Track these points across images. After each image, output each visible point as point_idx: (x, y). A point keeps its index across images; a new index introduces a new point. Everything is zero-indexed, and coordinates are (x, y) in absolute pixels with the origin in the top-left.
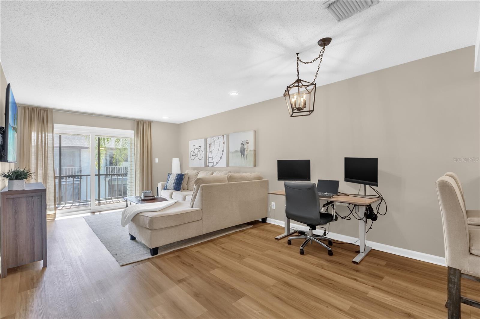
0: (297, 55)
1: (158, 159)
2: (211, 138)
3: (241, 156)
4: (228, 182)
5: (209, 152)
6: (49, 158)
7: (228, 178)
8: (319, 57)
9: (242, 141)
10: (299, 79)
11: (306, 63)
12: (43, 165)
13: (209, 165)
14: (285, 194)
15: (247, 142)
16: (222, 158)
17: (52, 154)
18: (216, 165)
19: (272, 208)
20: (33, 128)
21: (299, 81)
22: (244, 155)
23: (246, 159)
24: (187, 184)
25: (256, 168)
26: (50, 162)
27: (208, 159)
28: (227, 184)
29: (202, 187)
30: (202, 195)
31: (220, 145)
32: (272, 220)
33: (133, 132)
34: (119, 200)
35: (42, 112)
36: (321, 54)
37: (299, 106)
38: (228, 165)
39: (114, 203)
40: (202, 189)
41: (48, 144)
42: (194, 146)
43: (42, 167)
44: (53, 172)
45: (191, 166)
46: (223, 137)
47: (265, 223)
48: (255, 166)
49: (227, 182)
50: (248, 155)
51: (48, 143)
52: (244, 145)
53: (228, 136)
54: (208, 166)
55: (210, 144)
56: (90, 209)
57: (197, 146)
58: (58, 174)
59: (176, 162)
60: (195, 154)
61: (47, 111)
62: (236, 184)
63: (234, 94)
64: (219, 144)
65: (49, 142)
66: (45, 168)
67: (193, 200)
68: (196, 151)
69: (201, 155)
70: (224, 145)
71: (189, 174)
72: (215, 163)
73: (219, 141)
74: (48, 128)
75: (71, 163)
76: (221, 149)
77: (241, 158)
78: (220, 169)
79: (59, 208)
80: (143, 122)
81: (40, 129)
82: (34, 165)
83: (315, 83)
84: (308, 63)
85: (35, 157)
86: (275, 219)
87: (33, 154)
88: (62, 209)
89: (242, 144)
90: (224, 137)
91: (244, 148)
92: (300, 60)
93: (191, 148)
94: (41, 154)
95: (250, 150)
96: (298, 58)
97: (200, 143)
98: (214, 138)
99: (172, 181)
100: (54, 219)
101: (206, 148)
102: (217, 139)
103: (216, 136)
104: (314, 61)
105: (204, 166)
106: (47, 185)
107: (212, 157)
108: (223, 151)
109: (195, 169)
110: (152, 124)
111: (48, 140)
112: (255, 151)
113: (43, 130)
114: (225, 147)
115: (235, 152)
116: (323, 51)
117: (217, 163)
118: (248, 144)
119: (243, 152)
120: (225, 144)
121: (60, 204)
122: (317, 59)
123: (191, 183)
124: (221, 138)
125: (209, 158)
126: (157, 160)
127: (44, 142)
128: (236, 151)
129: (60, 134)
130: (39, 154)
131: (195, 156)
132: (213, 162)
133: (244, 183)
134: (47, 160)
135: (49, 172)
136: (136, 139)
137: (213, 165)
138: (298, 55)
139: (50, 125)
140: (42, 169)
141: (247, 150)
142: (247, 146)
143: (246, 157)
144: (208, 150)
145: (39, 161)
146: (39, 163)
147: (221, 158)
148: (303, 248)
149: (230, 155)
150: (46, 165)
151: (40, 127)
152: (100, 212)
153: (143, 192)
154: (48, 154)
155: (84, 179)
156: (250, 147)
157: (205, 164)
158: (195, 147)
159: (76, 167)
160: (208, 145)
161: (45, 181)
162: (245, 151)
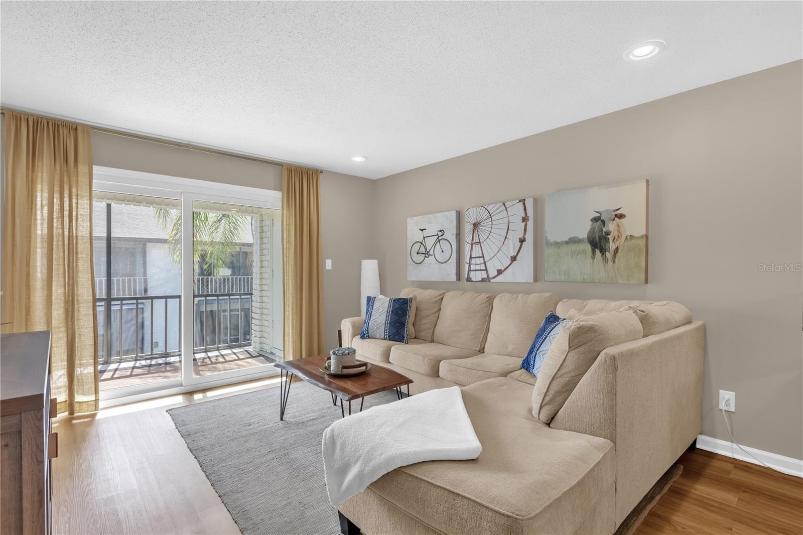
1: (330, 260)
2: (479, 208)
3: (594, 252)
5: (472, 245)
6: (80, 256)
9: (598, 212)
12: (65, 274)
13: (472, 276)
15: (617, 212)
16: (517, 259)
17: (89, 246)
18: (494, 277)
19: (723, 407)
20: (40, 174)
22: (603, 251)
23: (614, 261)
24: (415, 324)
25: (649, 287)
26: (83, 266)
27: (467, 261)
31: (511, 224)
32: (722, 441)
33: (278, 194)
34: (235, 354)
35: (63, 132)
38: (539, 277)
39: (226, 361)
41: (79, 216)
42: (422, 230)
43: (62, 279)
44: (91, 292)
45: (413, 278)
46: (521, 204)
47: (698, 452)
48: (646, 281)
50: (620, 251)
51: (77, 214)
52: (603, 221)
53: (540, 202)
54: (468, 280)
55: (475, 225)
56: (181, 385)
57: (432, 230)
58: (102, 293)
59: (370, 269)
60: (426, 248)
61: (76, 129)
64: (509, 223)
65: (80, 212)
66: (71, 281)
68: (430, 243)
69: (445, 251)
70: (526, 225)
72: (493, 272)
73: (506, 216)
74: (77, 176)
75: (128, 270)
76: (515, 236)
77: (593, 258)
78: (507, 288)
79: (106, 375)
80: (302, 172)
81: (57, 177)
82: (41, 272)
85: (45, 251)
87: (39, 245)
88: (112, 378)
89: (595, 220)
90: (524, 204)
91: (605, 230)
93: (414, 235)
94: (60, 243)
95: (631, 236)
97: (444, 221)
98: (490, 207)
99: (380, 317)
100: (93, 416)
101: (459, 235)
102: (500, 210)
105: (454, 279)
106: (76, 327)
107: (483, 257)
108: (522, 241)
109: (423, 285)
110: (321, 177)
111: (77, 208)
112: (650, 237)
113: (66, 179)
114: (528, 229)
115: (568, 243)
117: (500, 272)
118: (622, 220)
119: (598, 242)
120: (530, 224)
121: (107, 363)
123: (423, 322)
124: (516, 208)
125: (471, 258)
126: (329, 265)
127: (66, 213)
128: (573, 241)
129: (109, 202)
130: (54, 243)
131: (427, 254)
132: (486, 270)
134: (77, 259)
135: (80, 291)
136: (285, 212)
137: (485, 277)
139: (83, 168)
140: (62, 283)
141: (616, 234)
142: (618, 225)
143: (614, 257)
144: (467, 240)
145: (54, 263)
146: (54, 267)
147: (514, 259)
149: (546, 252)
150: (73, 274)
151: (58, 171)
152: (204, 391)
153: (334, 353)
154: (79, 246)
155: (159, 305)
157: (456, 274)
158: (426, 233)
159: (137, 278)
160: (468, 228)
161: (70, 317)
162: (607, 240)
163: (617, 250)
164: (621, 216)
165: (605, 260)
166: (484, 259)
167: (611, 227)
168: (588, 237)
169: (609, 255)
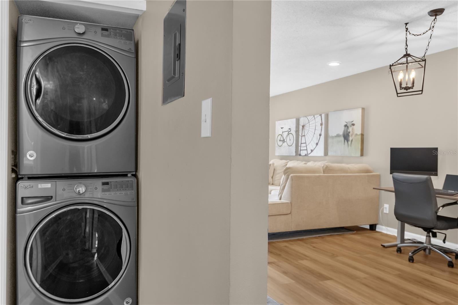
0: (405, 25)
2: (305, 118)
3: (345, 141)
4: (324, 173)
5: (302, 137)
7: (324, 169)
8: (430, 29)
9: (346, 122)
10: (408, 53)
11: (415, 35)
13: (301, 153)
14: (393, 190)
15: (352, 123)
16: (318, 144)
18: (310, 153)
19: (385, 212)
21: (407, 55)
22: (348, 141)
23: (351, 146)
24: (272, 178)
25: (364, 158)
27: (300, 145)
28: (323, 175)
29: (292, 177)
30: (292, 187)
31: (316, 127)
32: (384, 227)
36: (432, 26)
37: (407, 85)
38: (326, 153)
40: (292, 180)
42: (282, 128)
45: (277, 154)
46: (320, 116)
47: (374, 231)
48: (362, 155)
49: (322, 174)
52: (348, 127)
53: (327, 116)
54: (300, 155)
55: (303, 126)
57: (286, 129)
60: (283, 138)
62: (333, 176)
63: (334, 64)
67: (281, 192)
68: (285, 134)
69: (291, 140)
70: (322, 127)
71: (275, 165)
72: (309, 151)
73: (315, 122)
76: (318, 132)
77: (344, 144)
78: (316, 159)
83: (425, 59)
84: (418, 35)
86: (388, 226)
89: (346, 126)
90: (321, 117)
91: (348, 131)
92: (409, 32)
93: (278, 131)
95: (357, 134)
96: (407, 29)
97: (291, 124)
98: (309, 117)
101: (297, 131)
102: (312, 119)
103: (312, 115)
104: (424, 33)
105: (294, 154)
107: (306, 143)
108: (320, 135)
109: (282, 158)
112: (362, 135)
114: (322, 129)
115: (336, 136)
116: (435, 22)
117: (312, 151)
118: (354, 127)
119: (346, 137)
122: (427, 31)
123: (278, 175)
124: (318, 119)
125: (301, 143)
128: (338, 136)
131: (284, 141)
132: (307, 150)
133: (344, 176)
137: (306, 153)
138: (408, 25)
141: (352, 133)
142: (353, 129)
143: (351, 144)
144: (300, 134)
147: (317, 144)
148: (413, 255)
149: (330, 141)
156: (357, 130)
157: (295, 152)
158: (284, 130)
160: (301, 127)
162: (349, 135)
163: (352, 140)
164: (354, 125)
165: (348, 145)
166: (306, 144)
167: (350, 130)
168: (343, 134)
169: (349, 143)
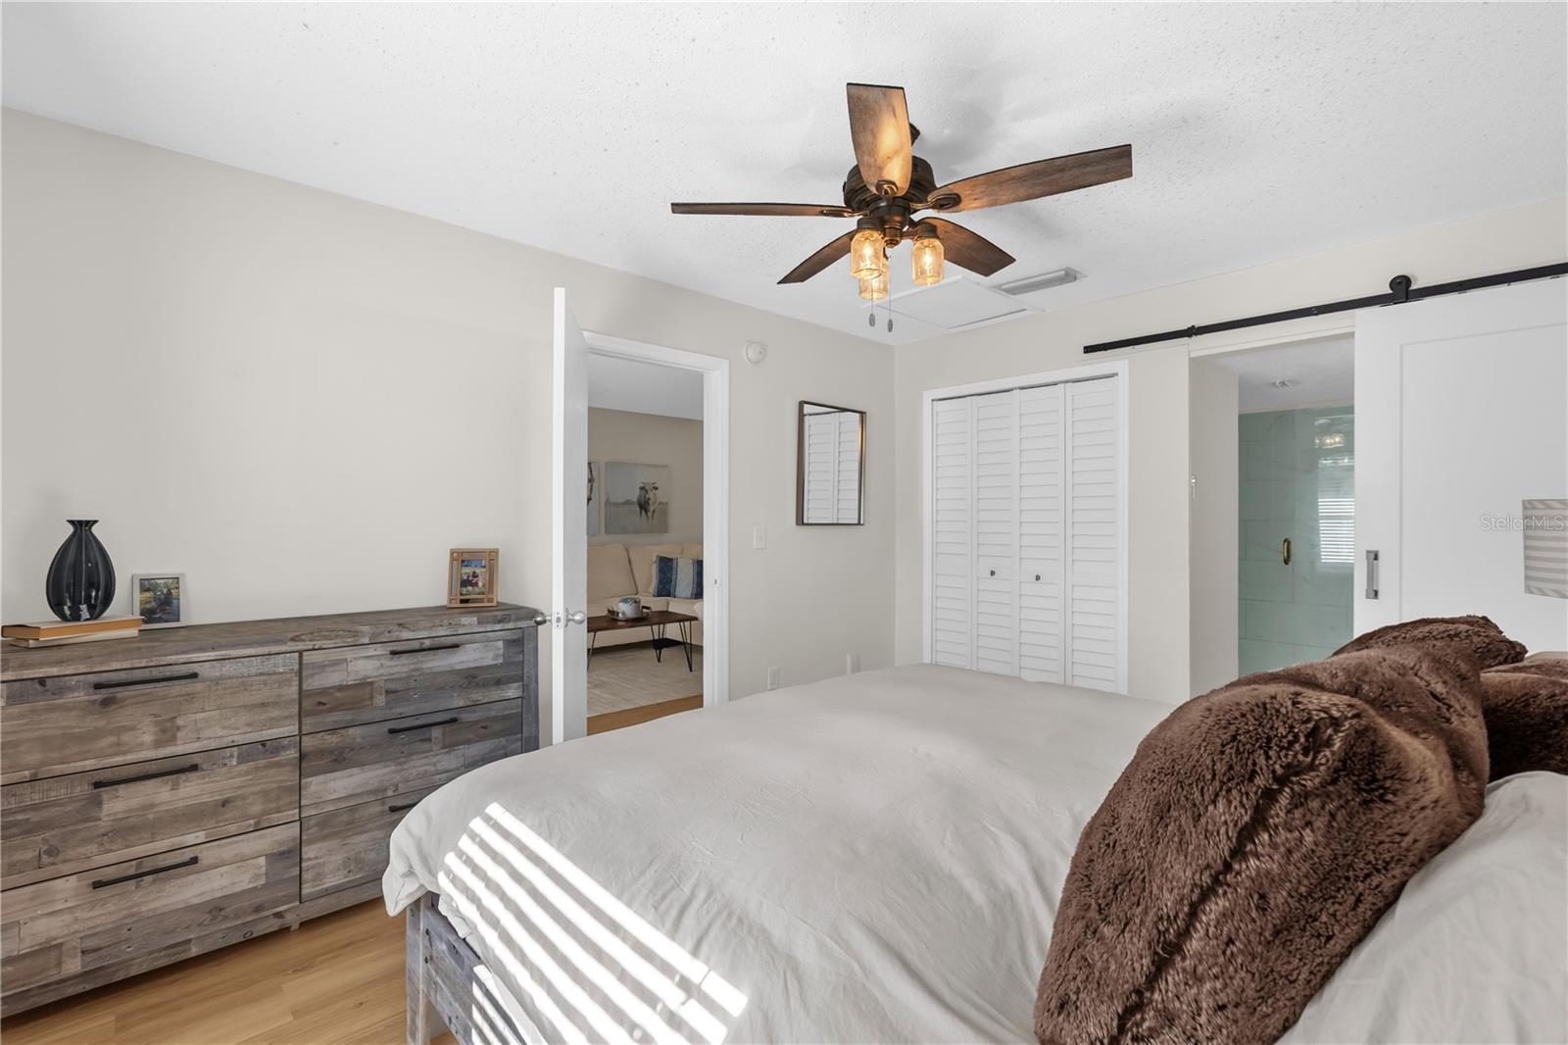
3: (641, 512)
9: (643, 483)
15: (654, 485)
22: (646, 512)
23: (652, 519)
50: (656, 513)
52: (646, 491)
70: (592, 486)
77: (641, 517)
89: (642, 488)
91: (647, 496)
118: (656, 491)
119: (644, 505)
120: (596, 485)
128: (628, 503)
141: (653, 500)
142: (655, 494)
143: (653, 516)
162: (649, 504)
163: (654, 511)
164: (656, 488)
165: (648, 518)
167: (651, 495)
168: (638, 501)
169: (650, 514)
